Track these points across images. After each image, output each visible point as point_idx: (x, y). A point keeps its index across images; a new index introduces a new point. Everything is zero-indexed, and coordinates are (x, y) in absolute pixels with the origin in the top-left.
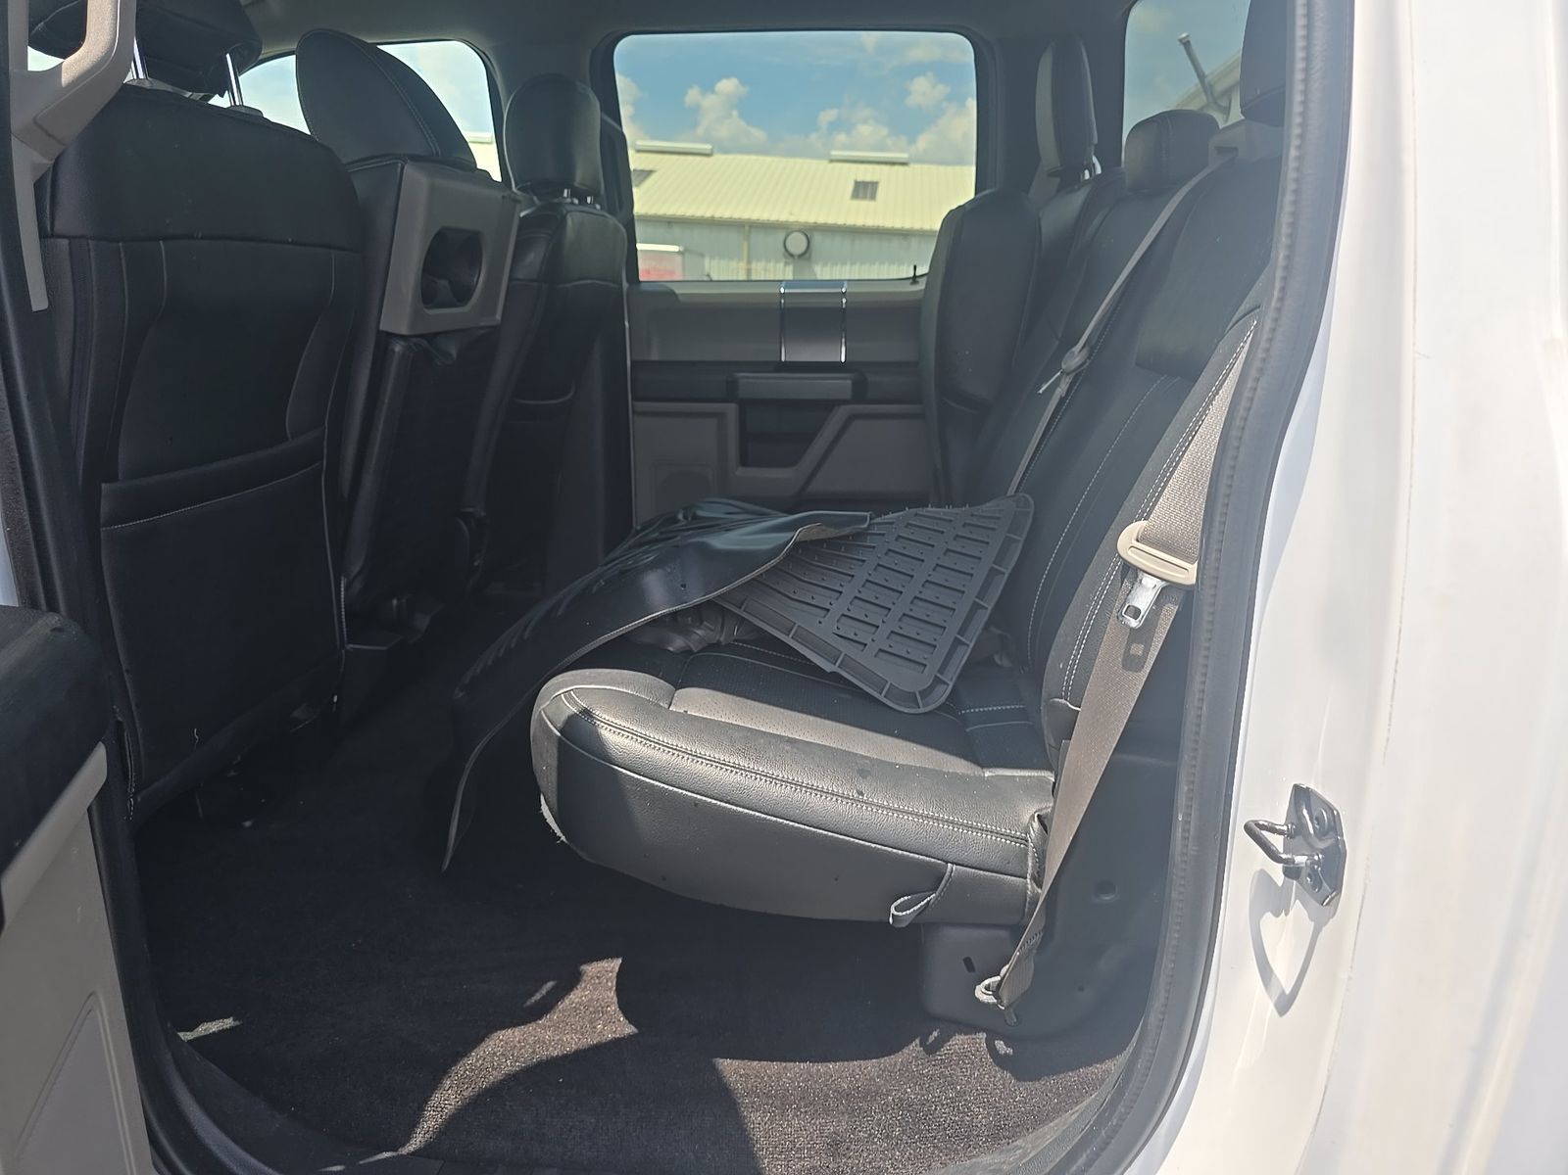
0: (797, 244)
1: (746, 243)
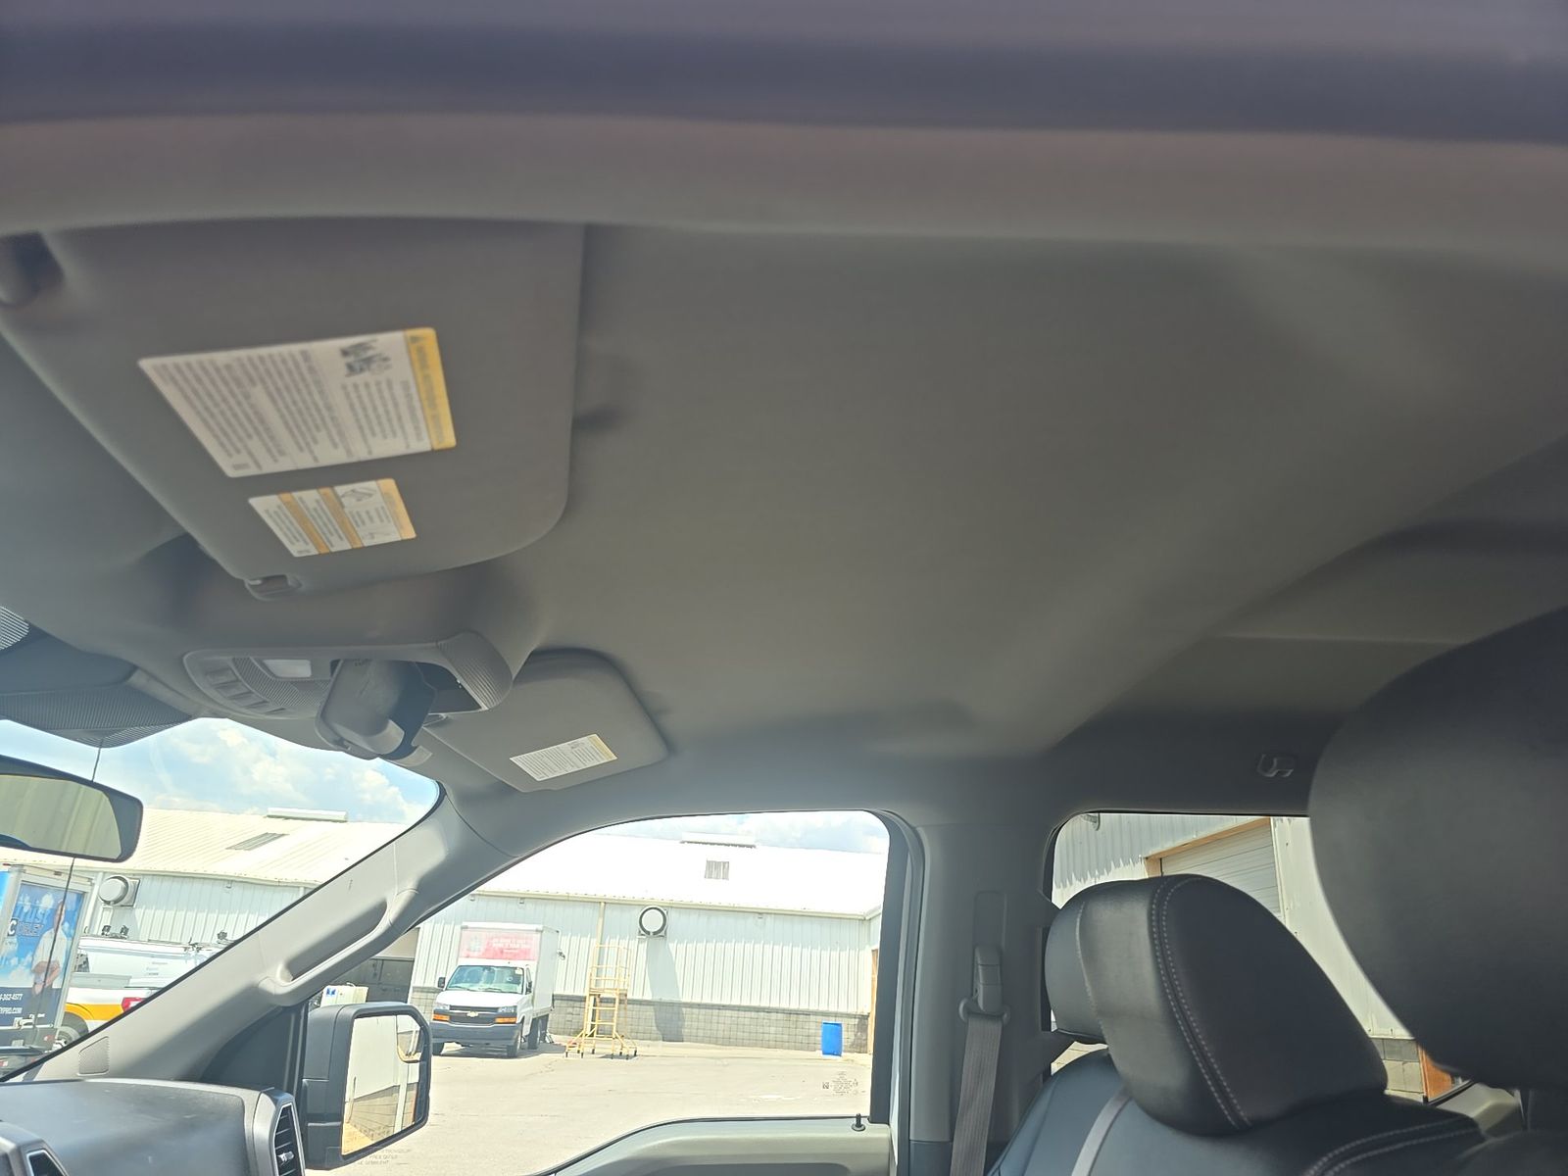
0: (653, 922)
1: (601, 920)
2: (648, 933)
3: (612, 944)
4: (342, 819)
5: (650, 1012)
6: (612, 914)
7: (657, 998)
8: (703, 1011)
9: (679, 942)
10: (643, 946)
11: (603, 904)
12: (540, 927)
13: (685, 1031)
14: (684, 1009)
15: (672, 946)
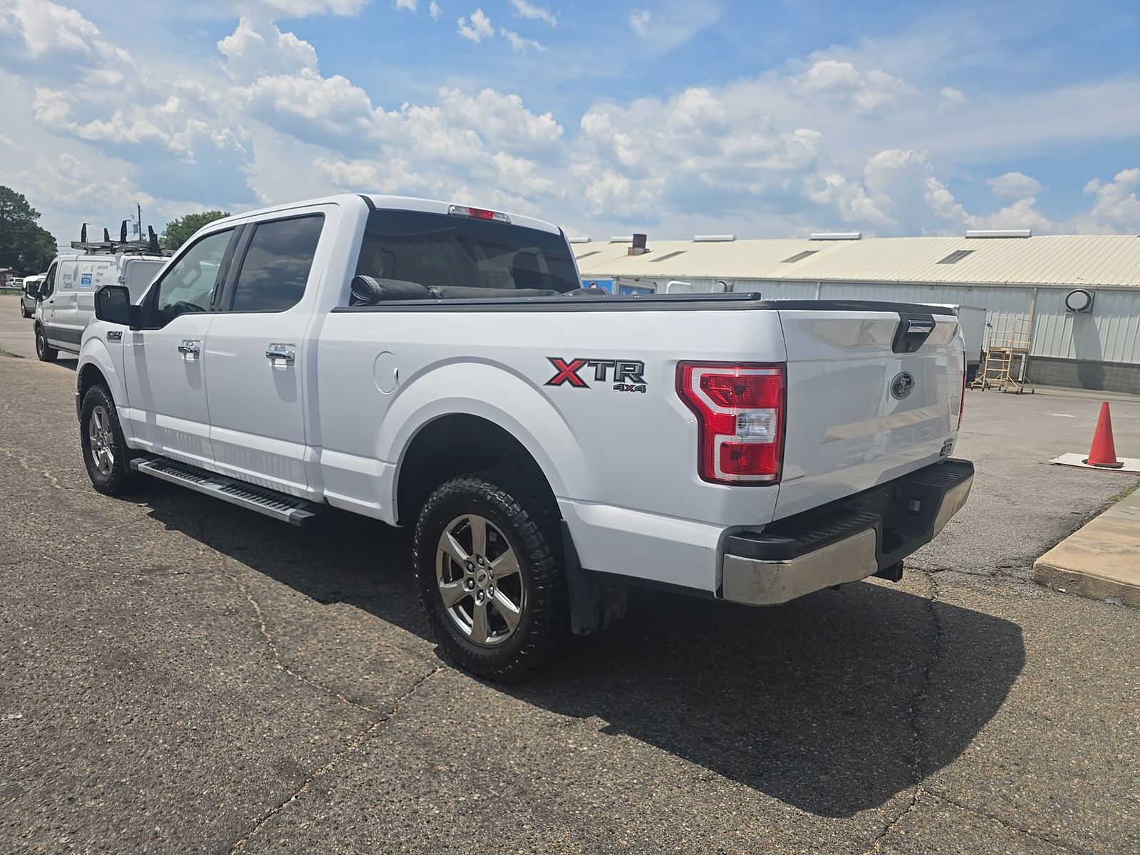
0: (1079, 301)
1: (1033, 301)
2: (1074, 310)
3: (1043, 319)
4: (857, 237)
5: (1074, 368)
6: (1045, 297)
7: (1080, 358)
8: (1122, 369)
9: (1105, 316)
10: (1071, 321)
11: (1035, 289)
12: (957, 306)
13: (1105, 383)
14: (1105, 367)
15: (1098, 320)
